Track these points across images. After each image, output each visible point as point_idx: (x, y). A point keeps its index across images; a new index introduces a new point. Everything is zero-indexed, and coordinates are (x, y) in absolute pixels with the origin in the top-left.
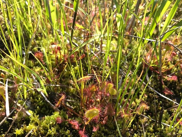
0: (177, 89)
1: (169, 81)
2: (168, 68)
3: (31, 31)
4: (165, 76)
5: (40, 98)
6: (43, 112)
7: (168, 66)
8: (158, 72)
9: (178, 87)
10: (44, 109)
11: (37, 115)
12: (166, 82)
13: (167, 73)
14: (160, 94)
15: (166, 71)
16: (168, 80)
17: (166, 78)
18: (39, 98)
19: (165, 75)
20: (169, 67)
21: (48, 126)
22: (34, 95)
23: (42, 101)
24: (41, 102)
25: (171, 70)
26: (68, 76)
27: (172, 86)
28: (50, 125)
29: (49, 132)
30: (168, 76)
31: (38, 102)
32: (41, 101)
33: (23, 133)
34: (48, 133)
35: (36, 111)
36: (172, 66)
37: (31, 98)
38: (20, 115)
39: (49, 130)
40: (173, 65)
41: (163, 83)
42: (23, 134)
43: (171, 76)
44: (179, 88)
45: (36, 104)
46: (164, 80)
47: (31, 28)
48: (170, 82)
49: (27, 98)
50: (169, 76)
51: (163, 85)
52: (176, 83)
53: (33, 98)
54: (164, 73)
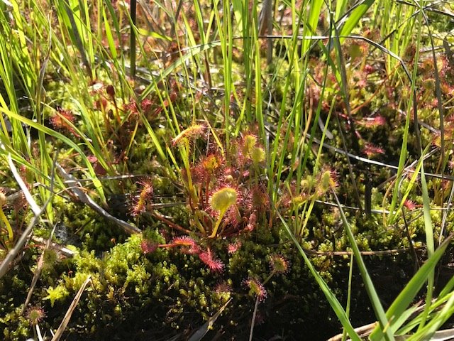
0: (389, 143)
1: (370, 130)
2: (362, 102)
3: (29, 66)
4: (360, 120)
5: (88, 215)
6: (103, 245)
7: (362, 97)
8: (343, 116)
9: (391, 139)
10: (102, 236)
11: (90, 253)
12: (365, 133)
13: (362, 114)
14: (357, 158)
15: (359, 109)
16: (368, 126)
17: (362, 123)
18: (86, 216)
19: (360, 118)
20: (364, 101)
21: (125, 264)
22: (69, 212)
23: (94, 221)
24: (92, 222)
25: (370, 104)
26: (144, 154)
27: (379, 139)
28: (129, 261)
29: (131, 276)
30: (366, 120)
31: (85, 225)
32: (91, 220)
33: (68, 293)
34: (128, 278)
35: (84, 246)
36: (369, 97)
37: (66, 219)
38: (49, 257)
39: (129, 272)
40: (372, 95)
41: (359, 135)
42: (67, 296)
43: (373, 119)
44: (395, 140)
45: (80, 231)
46: (360, 129)
47: (28, 60)
48: (372, 131)
49: (54, 223)
50: (369, 119)
51: (359, 139)
52: (384, 130)
53: (71, 219)
54: (356, 115)
